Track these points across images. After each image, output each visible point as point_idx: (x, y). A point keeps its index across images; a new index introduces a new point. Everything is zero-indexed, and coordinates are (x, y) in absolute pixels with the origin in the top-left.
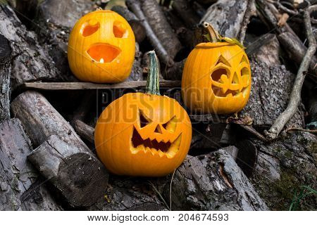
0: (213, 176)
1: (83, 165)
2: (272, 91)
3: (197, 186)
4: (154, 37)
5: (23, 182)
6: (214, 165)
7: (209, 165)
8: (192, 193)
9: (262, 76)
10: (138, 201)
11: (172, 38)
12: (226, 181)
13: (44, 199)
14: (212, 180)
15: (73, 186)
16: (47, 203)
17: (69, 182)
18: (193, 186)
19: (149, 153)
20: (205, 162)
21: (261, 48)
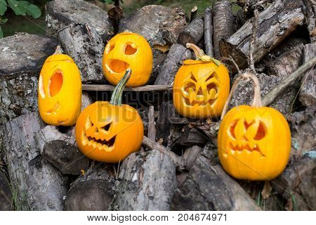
0: (134, 170)
1: (63, 148)
5: (32, 154)
7: (137, 161)
12: (141, 175)
13: (43, 166)
14: (132, 172)
15: (59, 160)
16: (45, 169)
17: (56, 157)
18: (123, 174)
19: (92, 146)
20: (138, 158)
21: (280, 59)
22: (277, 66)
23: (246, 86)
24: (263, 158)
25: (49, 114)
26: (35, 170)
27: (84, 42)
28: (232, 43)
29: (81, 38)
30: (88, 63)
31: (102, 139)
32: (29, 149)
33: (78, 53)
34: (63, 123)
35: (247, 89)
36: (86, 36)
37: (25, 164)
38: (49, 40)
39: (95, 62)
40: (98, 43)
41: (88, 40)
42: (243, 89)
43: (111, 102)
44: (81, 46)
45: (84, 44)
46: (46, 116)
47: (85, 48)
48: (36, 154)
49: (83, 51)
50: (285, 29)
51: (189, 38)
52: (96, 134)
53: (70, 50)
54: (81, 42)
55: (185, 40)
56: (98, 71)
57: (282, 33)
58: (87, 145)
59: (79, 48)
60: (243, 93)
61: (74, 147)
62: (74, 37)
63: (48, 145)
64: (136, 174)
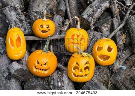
0: (58, 81)
1: (22, 71)
3: (54, 83)
6: (60, 77)
7: (59, 77)
8: (52, 85)
9: (97, 38)
10: (38, 83)
12: (62, 83)
14: (58, 82)
16: (13, 80)
17: (18, 75)
18: (53, 82)
19: (39, 72)
20: (58, 75)
21: (103, 24)
22: (102, 27)
23: (93, 38)
26: (8, 81)
27: (17, 15)
29: (15, 13)
30: (20, 26)
31: (44, 69)
32: (4, 72)
33: (15, 21)
37: (3, 79)
39: (23, 25)
40: (22, 15)
41: (18, 14)
44: (15, 17)
45: (16, 16)
47: (17, 19)
48: (7, 74)
49: (17, 20)
50: (103, 10)
51: (62, 12)
52: (41, 67)
53: (10, 19)
54: (15, 15)
55: (61, 13)
56: (25, 29)
57: (102, 12)
58: (36, 71)
59: (14, 19)
60: (92, 41)
61: (27, 70)
62: (11, 13)
63: (16, 71)
64: (59, 83)
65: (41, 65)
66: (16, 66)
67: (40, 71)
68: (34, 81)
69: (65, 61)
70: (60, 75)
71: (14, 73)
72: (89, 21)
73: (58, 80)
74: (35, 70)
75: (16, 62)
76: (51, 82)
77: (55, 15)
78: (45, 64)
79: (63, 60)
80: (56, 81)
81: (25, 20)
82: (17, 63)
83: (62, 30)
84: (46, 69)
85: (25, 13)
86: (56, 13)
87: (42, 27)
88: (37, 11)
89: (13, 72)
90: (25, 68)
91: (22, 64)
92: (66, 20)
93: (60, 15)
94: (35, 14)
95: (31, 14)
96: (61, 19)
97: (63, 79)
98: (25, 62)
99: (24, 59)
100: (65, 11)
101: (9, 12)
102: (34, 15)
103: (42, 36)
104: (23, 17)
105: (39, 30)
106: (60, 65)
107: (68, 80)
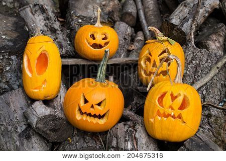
0: (127, 139)
1: (53, 121)
2: (204, 72)
3: (117, 143)
4: (144, 21)
5: (20, 126)
6: (130, 131)
7: (127, 131)
8: (113, 147)
9: (201, 60)
10: (85, 145)
11: (157, 22)
12: (135, 143)
13: (32, 137)
14: (126, 141)
15: (48, 131)
16: (34, 139)
17: (46, 129)
18: (115, 142)
19: (87, 121)
20: (126, 128)
21: (211, 36)
22: (208, 42)
23: (193, 60)
24: (183, 124)
25: (36, 91)
26: (25, 141)
27: (45, 20)
28: (174, 24)
29: (41, 17)
31: (97, 114)
32: (18, 123)
33: (41, 30)
34: (48, 98)
35: (194, 62)
36: (45, 15)
37: (16, 137)
38: (15, 19)
39: (57, 39)
40: (55, 21)
41: (48, 19)
42: (191, 62)
43: (98, 79)
44: (43, 24)
45: (45, 22)
46: (33, 92)
47: (46, 26)
48: (24, 127)
49: (46, 29)
50: (208, 12)
51: (131, 17)
52: (92, 109)
53: (33, 28)
54: (42, 21)
55: (128, 19)
56: (60, 46)
57: (207, 15)
58: (82, 120)
59: (41, 26)
60: (191, 65)
61: (62, 119)
62: (35, 16)
63: (41, 120)
64: (129, 143)
65: (92, 106)
66: (41, 110)
67: (89, 119)
68: (77, 142)
69: (138, 105)
70: (130, 127)
71: (36, 124)
72: (184, 29)
73: (126, 137)
74: (78, 117)
75: (41, 102)
76: (111, 142)
77: (117, 23)
78: (99, 104)
79: (134, 103)
80: (122, 139)
81: (61, 30)
82: (44, 105)
83: (132, 49)
84: (102, 115)
85: (60, 19)
86: (119, 19)
87: (94, 38)
88: (84, 15)
89: (34, 121)
90: (59, 114)
91: (54, 108)
92: (138, 33)
93: (127, 23)
94: (80, 21)
95: (73, 20)
96: (129, 30)
97: (137, 135)
98: (59, 104)
99: (58, 99)
100: (135, 15)
101: (30, 14)
102: (78, 22)
103: (93, 55)
104: (57, 25)
105: (88, 44)
106: (128, 112)
107: (147, 137)
